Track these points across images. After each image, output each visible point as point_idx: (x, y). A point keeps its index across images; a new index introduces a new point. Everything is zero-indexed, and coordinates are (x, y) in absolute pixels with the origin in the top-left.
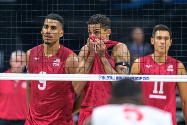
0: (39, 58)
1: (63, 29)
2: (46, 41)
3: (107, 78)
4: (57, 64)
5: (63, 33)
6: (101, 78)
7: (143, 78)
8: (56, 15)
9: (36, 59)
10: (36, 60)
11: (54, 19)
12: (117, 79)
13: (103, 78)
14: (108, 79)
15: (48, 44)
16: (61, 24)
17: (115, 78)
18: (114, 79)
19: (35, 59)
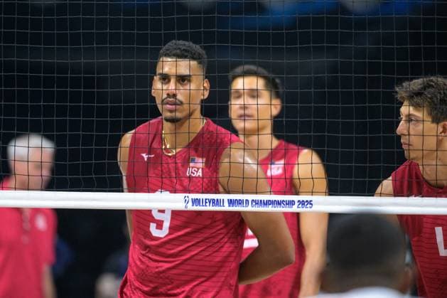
0: (153, 156)
1: (206, 77)
2: (168, 115)
3: (206, 203)
4: (197, 172)
5: (208, 88)
6: (190, 203)
7: (297, 204)
8: (187, 43)
9: (145, 156)
10: (146, 159)
11: (182, 55)
12: (229, 206)
13: (196, 202)
14: (208, 204)
15: (172, 121)
16: (202, 66)
17: (226, 204)
18: (224, 206)
19: (143, 157)
